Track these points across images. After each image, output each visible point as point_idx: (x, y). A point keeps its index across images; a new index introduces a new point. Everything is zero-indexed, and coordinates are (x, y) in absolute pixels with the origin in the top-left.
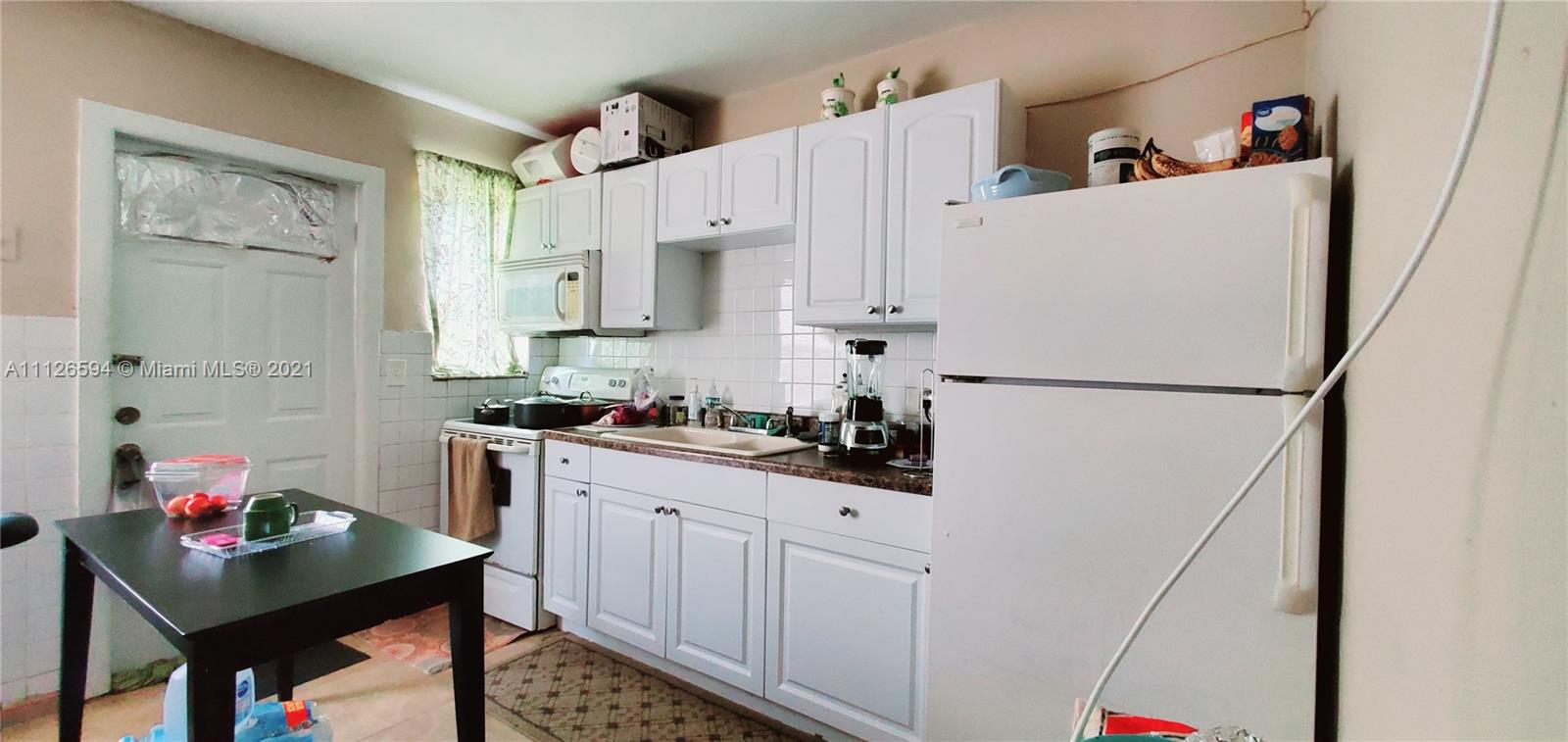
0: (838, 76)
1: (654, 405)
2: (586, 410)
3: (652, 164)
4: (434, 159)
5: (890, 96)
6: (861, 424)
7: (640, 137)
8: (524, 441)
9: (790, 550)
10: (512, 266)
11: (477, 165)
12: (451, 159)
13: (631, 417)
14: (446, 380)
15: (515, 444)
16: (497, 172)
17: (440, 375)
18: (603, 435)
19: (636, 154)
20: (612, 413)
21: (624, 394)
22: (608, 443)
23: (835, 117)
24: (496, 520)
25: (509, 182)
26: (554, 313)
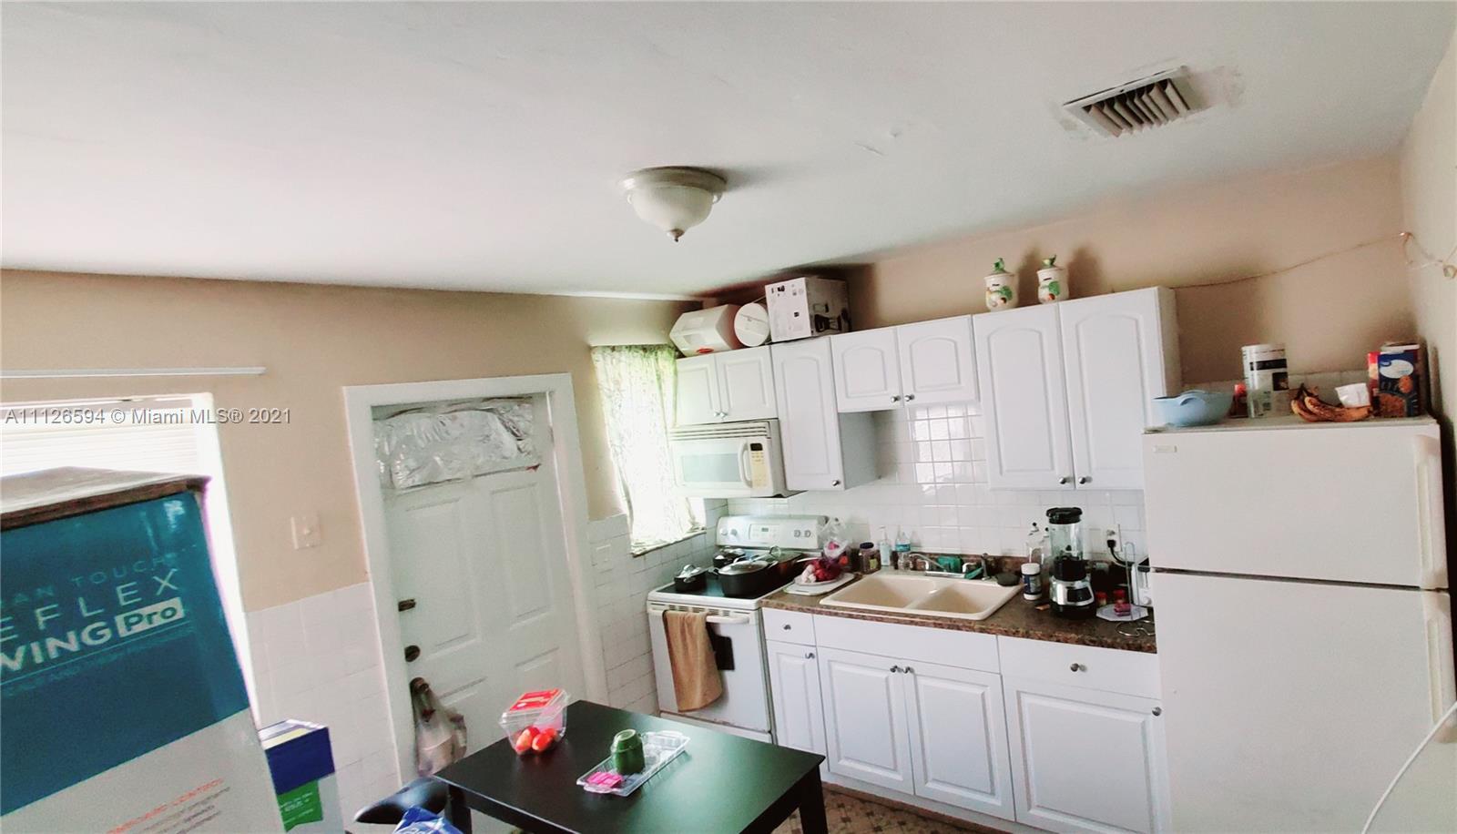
0: (998, 261)
1: (844, 554)
2: (782, 567)
3: (823, 341)
4: (609, 351)
5: (1052, 283)
6: (1069, 584)
7: (811, 317)
8: (740, 610)
9: (1026, 700)
10: (684, 436)
11: (642, 346)
12: (621, 346)
13: (829, 571)
14: (643, 554)
15: (733, 614)
16: (659, 347)
17: (637, 551)
18: (822, 602)
19: (810, 335)
20: (810, 568)
21: (810, 543)
22: (832, 612)
23: (1002, 301)
24: (722, 684)
25: (671, 354)
26: (739, 480)
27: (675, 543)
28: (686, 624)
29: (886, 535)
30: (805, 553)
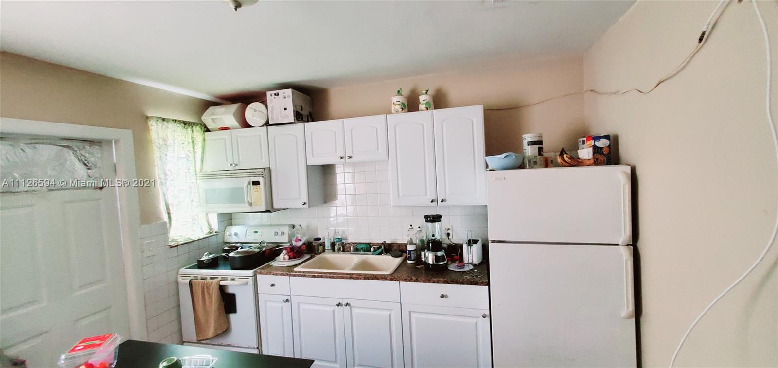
0: (399, 89)
1: (304, 244)
2: (267, 252)
3: (300, 126)
4: (160, 121)
5: (427, 102)
6: (435, 253)
7: (294, 112)
9: (414, 315)
10: (208, 176)
11: (183, 121)
12: (169, 119)
13: (295, 253)
14: (177, 246)
15: (238, 279)
16: (194, 124)
17: (173, 244)
18: (295, 269)
19: (293, 121)
20: (284, 252)
21: (284, 239)
22: (303, 275)
23: (401, 110)
24: (228, 322)
25: (201, 129)
26: (245, 203)
27: (199, 240)
28: (205, 288)
29: (329, 233)
30: (280, 244)
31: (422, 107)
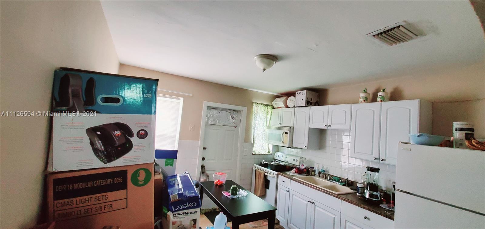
0: (365, 89)
1: (305, 168)
2: (287, 167)
3: (308, 108)
4: (257, 104)
6: (371, 192)
7: (306, 101)
8: (273, 174)
9: (348, 223)
10: (270, 128)
11: (265, 104)
12: (260, 103)
13: (300, 171)
14: (255, 154)
15: (271, 174)
16: (269, 105)
17: (253, 153)
18: (294, 177)
19: (305, 105)
20: (295, 169)
21: (297, 163)
22: (296, 181)
23: (364, 101)
24: (265, 192)
25: (271, 107)
26: (281, 141)
27: (263, 154)
28: (260, 174)
29: (318, 166)
30: (294, 165)
31: (379, 99)
